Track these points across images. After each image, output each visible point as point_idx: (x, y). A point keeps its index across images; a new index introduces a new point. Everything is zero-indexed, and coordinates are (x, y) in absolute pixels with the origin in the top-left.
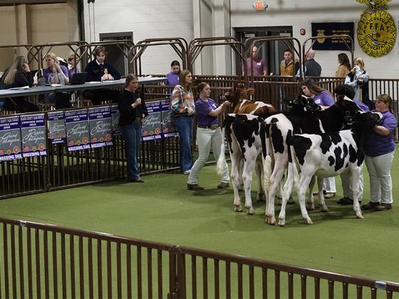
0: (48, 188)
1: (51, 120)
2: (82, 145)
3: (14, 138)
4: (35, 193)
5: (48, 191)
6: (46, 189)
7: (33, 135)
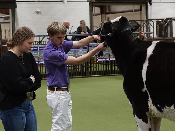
0: (88, 76)
1: (90, 47)
2: (105, 58)
3: (72, 53)
4: (81, 77)
5: (88, 77)
6: (87, 76)
7: (81, 52)
